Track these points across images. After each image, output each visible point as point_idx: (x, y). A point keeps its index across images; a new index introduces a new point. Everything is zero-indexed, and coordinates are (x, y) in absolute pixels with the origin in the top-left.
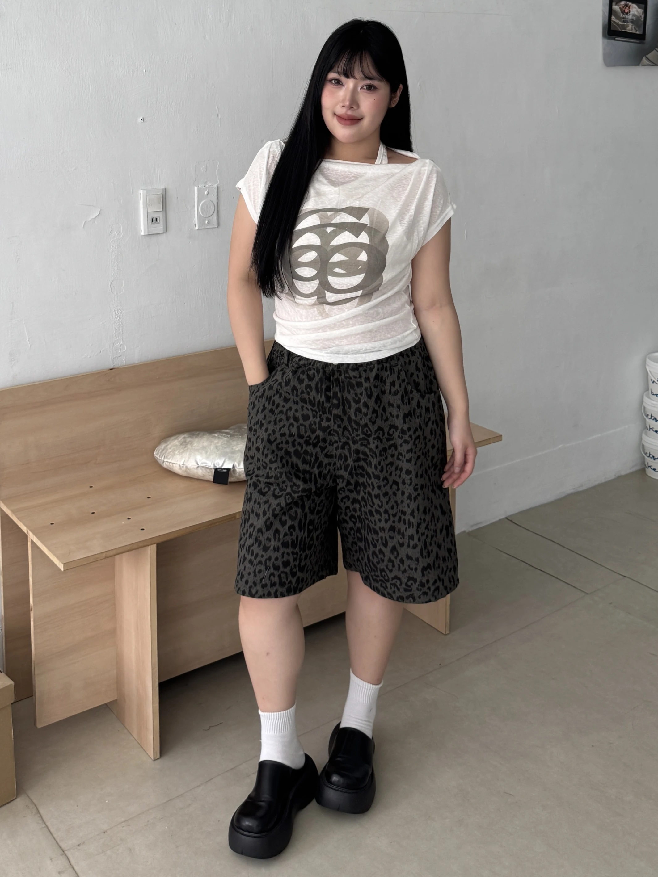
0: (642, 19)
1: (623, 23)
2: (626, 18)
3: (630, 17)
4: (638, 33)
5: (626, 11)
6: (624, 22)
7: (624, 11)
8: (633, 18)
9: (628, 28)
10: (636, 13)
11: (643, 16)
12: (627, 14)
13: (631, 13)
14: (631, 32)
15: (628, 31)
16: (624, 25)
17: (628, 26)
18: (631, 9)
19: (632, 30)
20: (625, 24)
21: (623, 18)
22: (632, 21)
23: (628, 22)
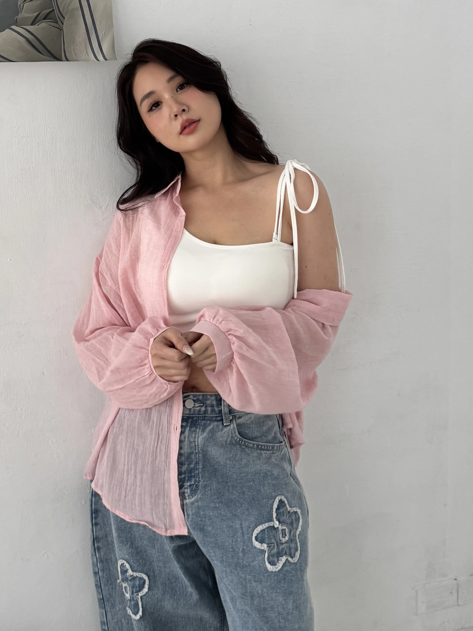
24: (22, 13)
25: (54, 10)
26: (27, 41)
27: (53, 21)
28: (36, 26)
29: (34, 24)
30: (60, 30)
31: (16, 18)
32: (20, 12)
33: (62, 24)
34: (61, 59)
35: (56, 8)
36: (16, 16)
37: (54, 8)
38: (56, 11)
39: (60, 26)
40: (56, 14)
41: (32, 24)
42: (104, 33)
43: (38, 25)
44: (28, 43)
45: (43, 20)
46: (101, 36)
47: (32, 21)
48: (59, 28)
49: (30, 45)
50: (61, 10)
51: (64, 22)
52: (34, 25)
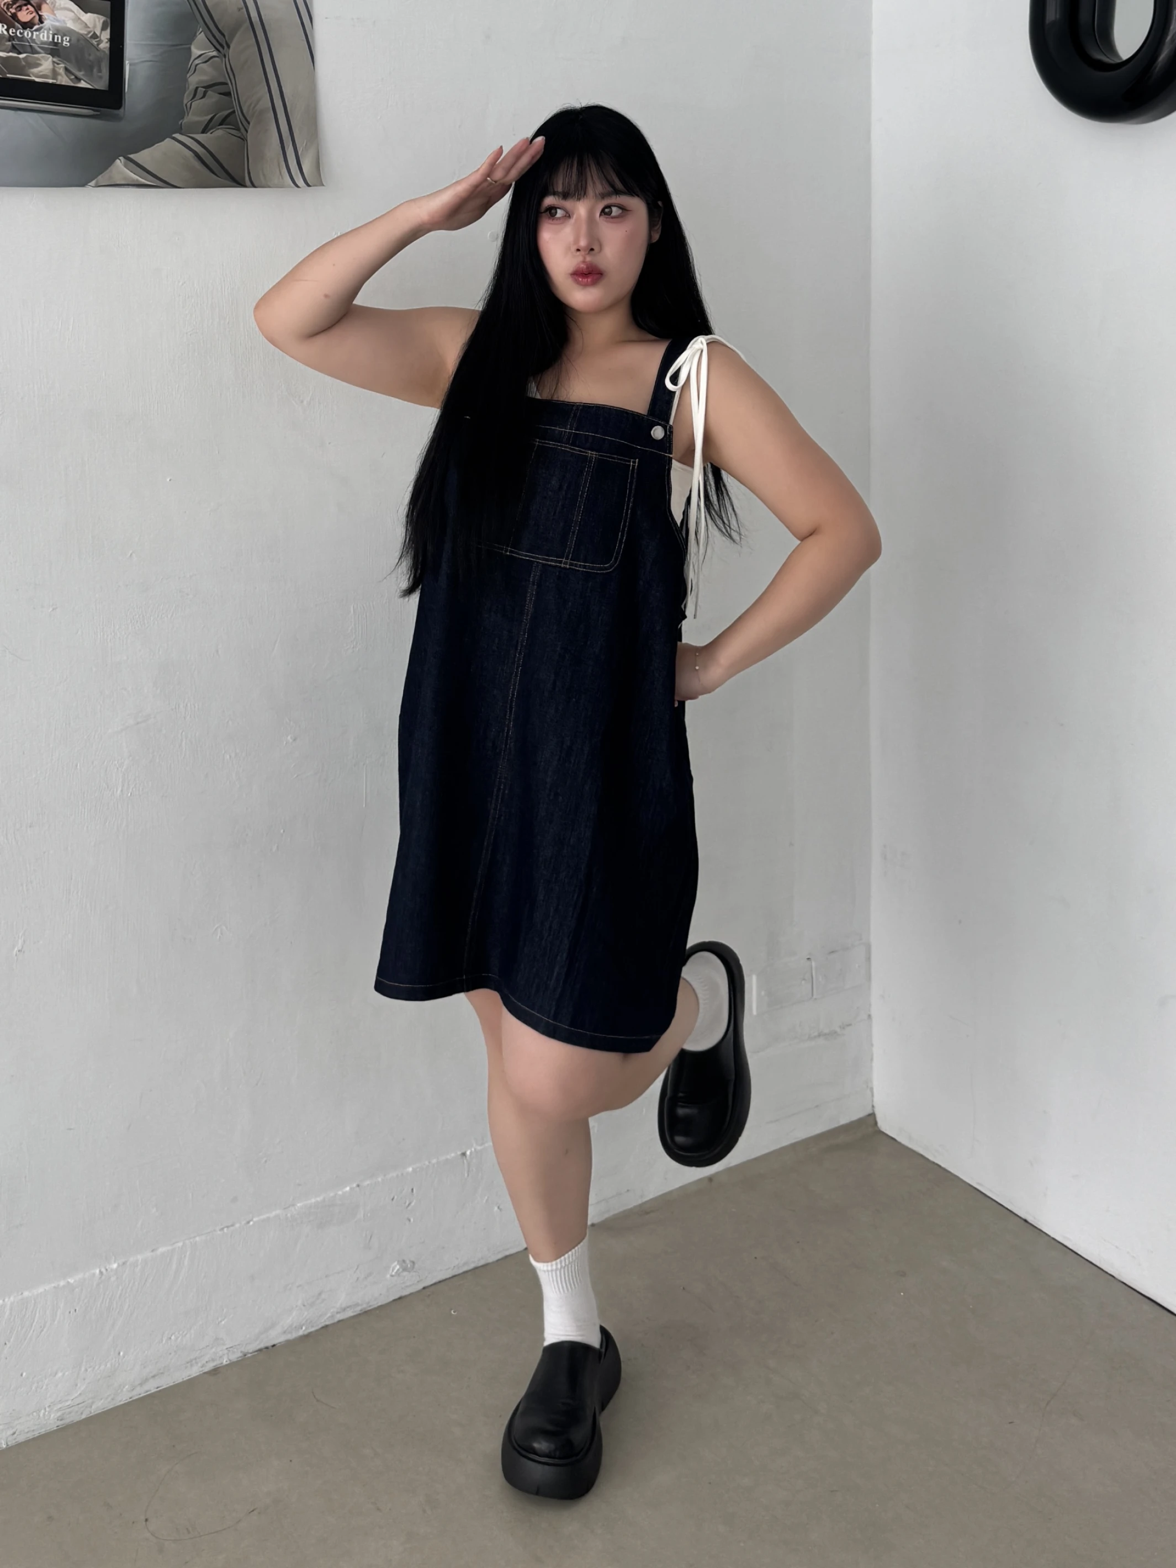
0: (105, 45)
1: (15, 55)
2: (22, 39)
3: (44, 36)
4: (83, 84)
5: (24, 16)
6: (14, 49)
7: (14, 16)
8: (58, 38)
9: (35, 70)
10: (70, 25)
11: (106, 35)
12: (27, 25)
13: (47, 23)
14: (51, 81)
15: (37, 80)
16: (18, 57)
17: (38, 65)
18: (45, 13)
19: (55, 74)
20: (22, 56)
21: (11, 38)
22: (55, 50)
23: (33, 51)
24: (190, 114)
25: (234, 112)
26: (196, 156)
27: (233, 127)
28: (208, 134)
29: (206, 131)
30: (242, 139)
31: (180, 123)
32: (186, 114)
33: (245, 132)
34: (243, 184)
35: (237, 108)
36: (180, 120)
37: (233, 108)
38: (238, 112)
39: (242, 134)
40: (237, 116)
41: (204, 132)
42: (306, 145)
43: (211, 133)
44: (196, 157)
45: (221, 124)
46: (301, 149)
47: (203, 127)
48: (242, 137)
49: (200, 162)
50: (244, 112)
51: (248, 128)
52: (206, 133)
